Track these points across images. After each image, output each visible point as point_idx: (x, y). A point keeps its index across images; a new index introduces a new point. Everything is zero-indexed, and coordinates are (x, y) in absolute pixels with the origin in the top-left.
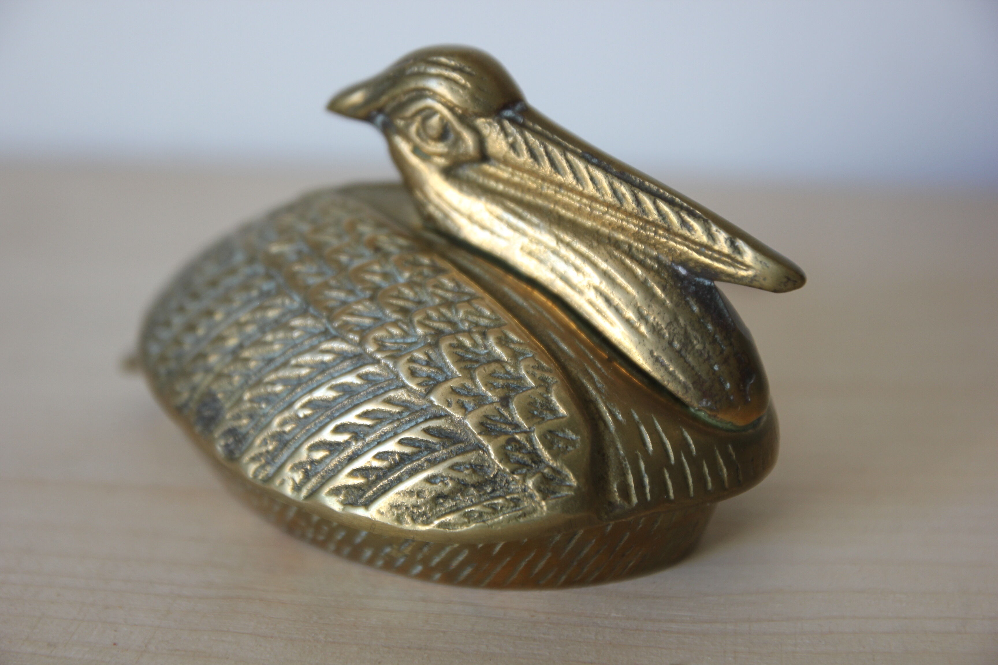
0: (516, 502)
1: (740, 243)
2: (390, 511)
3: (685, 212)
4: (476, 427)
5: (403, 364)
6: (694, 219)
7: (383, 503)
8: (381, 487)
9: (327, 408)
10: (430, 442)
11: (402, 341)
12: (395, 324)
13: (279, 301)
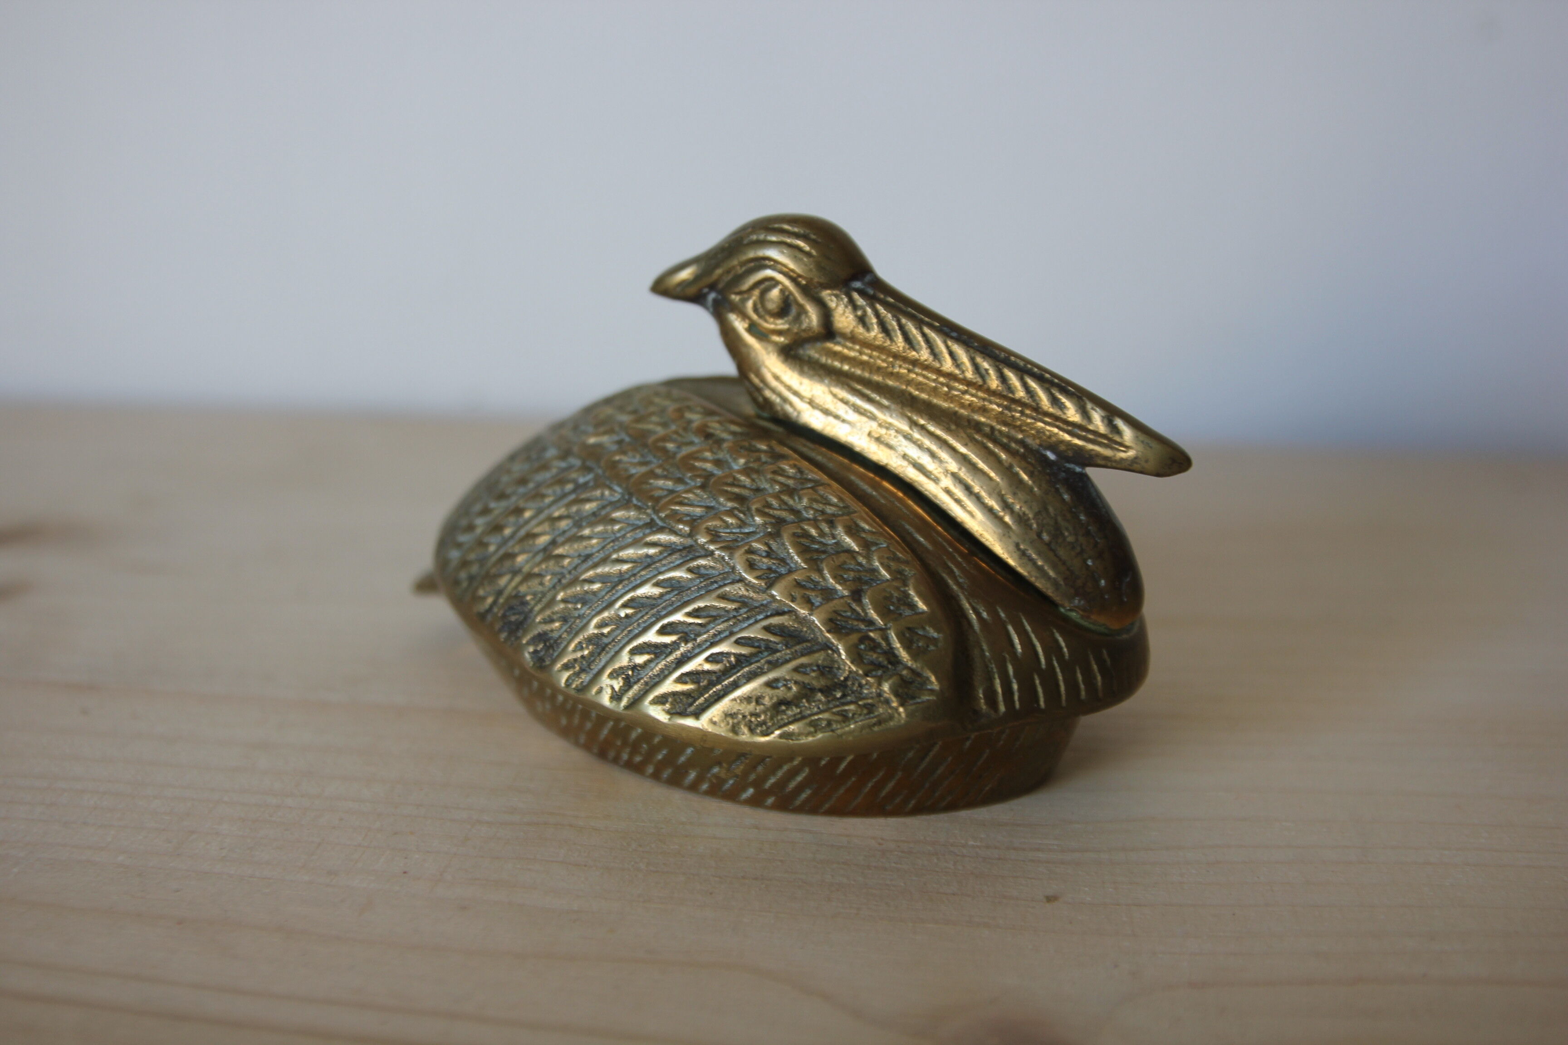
0: (870, 708)
1: (1119, 423)
2: (725, 721)
3: (1056, 389)
4: (824, 624)
5: (741, 555)
6: (1066, 396)
7: (716, 711)
8: (714, 693)
9: (653, 606)
10: (771, 641)
11: (738, 530)
12: (731, 513)
13: (598, 493)
